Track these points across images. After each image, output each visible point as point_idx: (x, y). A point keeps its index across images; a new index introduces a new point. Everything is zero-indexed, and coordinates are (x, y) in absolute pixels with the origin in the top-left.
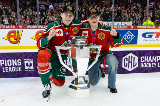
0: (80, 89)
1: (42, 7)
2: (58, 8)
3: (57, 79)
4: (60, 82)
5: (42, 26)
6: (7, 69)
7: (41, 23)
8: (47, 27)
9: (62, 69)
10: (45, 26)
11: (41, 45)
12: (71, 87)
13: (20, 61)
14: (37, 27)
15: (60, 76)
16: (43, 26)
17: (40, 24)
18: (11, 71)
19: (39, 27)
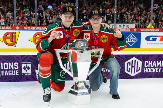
0: (80, 94)
1: (40, 7)
2: (57, 9)
3: (56, 84)
4: (60, 87)
5: (40, 27)
6: (4, 73)
7: (39, 24)
8: (47, 29)
9: (61, 73)
10: (43, 28)
11: (41, 48)
12: (71, 92)
13: (17, 64)
14: (35, 28)
15: (60, 80)
16: (42, 28)
17: (38, 26)
18: (8, 75)
19: (37, 28)
